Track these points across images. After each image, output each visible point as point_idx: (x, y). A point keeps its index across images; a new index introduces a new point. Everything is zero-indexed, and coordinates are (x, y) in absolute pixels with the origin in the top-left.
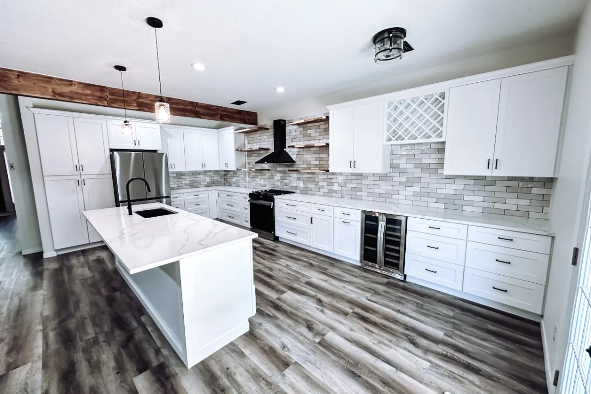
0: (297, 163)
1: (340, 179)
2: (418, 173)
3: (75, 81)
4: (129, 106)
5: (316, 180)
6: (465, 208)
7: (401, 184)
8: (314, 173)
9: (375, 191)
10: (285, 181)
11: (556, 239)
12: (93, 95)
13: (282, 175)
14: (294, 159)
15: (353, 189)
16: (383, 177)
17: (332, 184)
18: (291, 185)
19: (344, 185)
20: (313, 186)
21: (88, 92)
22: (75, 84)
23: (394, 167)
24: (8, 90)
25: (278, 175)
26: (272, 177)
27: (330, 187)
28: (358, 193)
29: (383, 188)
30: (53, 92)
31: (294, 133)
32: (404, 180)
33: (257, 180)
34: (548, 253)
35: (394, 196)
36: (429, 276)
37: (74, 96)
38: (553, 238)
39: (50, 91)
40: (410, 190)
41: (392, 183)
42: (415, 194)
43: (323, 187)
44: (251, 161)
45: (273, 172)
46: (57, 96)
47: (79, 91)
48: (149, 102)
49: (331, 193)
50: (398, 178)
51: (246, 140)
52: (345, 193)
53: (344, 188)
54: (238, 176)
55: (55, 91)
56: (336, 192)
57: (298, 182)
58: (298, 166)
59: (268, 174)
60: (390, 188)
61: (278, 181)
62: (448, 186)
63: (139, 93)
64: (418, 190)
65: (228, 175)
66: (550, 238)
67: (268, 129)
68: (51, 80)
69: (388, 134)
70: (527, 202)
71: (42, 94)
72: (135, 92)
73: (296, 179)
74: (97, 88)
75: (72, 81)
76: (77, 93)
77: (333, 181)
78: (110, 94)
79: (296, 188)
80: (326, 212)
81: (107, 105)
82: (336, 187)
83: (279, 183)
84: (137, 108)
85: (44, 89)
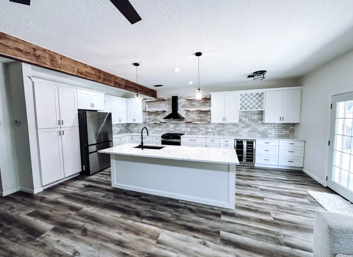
0: (185, 119)
1: (212, 126)
2: (250, 123)
3: (88, 65)
4: (110, 83)
5: (198, 127)
6: (268, 135)
7: (243, 127)
8: (197, 124)
9: (231, 131)
10: (177, 128)
11: (306, 142)
12: (95, 75)
13: (175, 125)
14: (184, 117)
15: (219, 131)
16: (234, 125)
17: (208, 129)
18: (181, 130)
19: (214, 129)
20: (196, 130)
21: (94, 73)
22: (88, 67)
23: (240, 120)
24: (55, 67)
25: (172, 125)
26: (168, 126)
27: (207, 130)
28: (222, 132)
29: (235, 129)
30: (78, 71)
31: (183, 104)
32: (244, 125)
33: (155, 128)
34: (304, 147)
35: (240, 133)
36: (266, 162)
37: (87, 74)
38: (305, 142)
39: (76, 70)
40: (247, 130)
41: (238, 127)
42: (249, 131)
43: (202, 130)
44: (151, 117)
45: (168, 124)
46: (79, 74)
47: (90, 72)
48: (119, 82)
49: (207, 133)
50: (241, 125)
51: (147, 105)
52: (215, 132)
53: (215, 130)
54: (139, 126)
55: (79, 70)
56: (210, 132)
57: (186, 128)
58: (186, 120)
59: (164, 125)
60: (238, 129)
61: (172, 128)
62: (262, 127)
63: (115, 76)
64: (250, 129)
65: (130, 126)
66: (304, 142)
67: (165, 100)
68: (77, 63)
69: (241, 107)
70: (288, 132)
71: (72, 72)
72: (114, 75)
73: (185, 127)
74: (97, 70)
75: (86, 65)
76: (88, 73)
77: (208, 127)
78: (103, 75)
79: (185, 132)
80: (215, 142)
81: (101, 82)
82: (210, 130)
83: (173, 130)
84: (114, 85)
85: (73, 69)
